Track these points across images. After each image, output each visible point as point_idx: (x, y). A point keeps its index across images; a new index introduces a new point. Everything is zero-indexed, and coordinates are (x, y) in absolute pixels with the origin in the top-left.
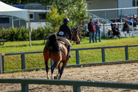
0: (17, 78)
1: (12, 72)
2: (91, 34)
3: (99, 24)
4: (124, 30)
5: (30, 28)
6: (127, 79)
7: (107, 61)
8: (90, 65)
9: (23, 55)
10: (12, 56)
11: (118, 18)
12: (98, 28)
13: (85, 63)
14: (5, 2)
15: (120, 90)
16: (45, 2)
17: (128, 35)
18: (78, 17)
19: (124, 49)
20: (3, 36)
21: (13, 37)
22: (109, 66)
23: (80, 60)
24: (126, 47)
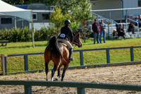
0: (20, 79)
1: (15, 74)
2: (96, 34)
3: (104, 24)
4: (129, 31)
5: (33, 28)
6: (133, 81)
7: (111, 62)
8: (95, 67)
9: (26, 56)
10: (14, 57)
11: (123, 19)
12: (102, 29)
13: (89, 64)
14: (8, 2)
15: (125, 92)
16: (49, 3)
17: (133, 36)
18: (82, 18)
19: (129, 50)
20: (6, 37)
21: (15, 38)
22: (114, 68)
23: (85, 61)
24: (132, 48)
